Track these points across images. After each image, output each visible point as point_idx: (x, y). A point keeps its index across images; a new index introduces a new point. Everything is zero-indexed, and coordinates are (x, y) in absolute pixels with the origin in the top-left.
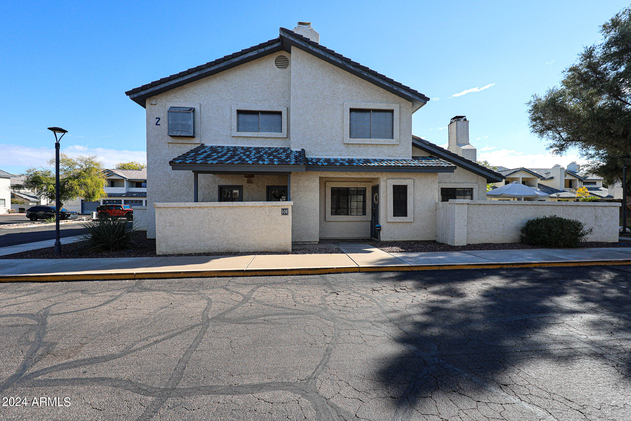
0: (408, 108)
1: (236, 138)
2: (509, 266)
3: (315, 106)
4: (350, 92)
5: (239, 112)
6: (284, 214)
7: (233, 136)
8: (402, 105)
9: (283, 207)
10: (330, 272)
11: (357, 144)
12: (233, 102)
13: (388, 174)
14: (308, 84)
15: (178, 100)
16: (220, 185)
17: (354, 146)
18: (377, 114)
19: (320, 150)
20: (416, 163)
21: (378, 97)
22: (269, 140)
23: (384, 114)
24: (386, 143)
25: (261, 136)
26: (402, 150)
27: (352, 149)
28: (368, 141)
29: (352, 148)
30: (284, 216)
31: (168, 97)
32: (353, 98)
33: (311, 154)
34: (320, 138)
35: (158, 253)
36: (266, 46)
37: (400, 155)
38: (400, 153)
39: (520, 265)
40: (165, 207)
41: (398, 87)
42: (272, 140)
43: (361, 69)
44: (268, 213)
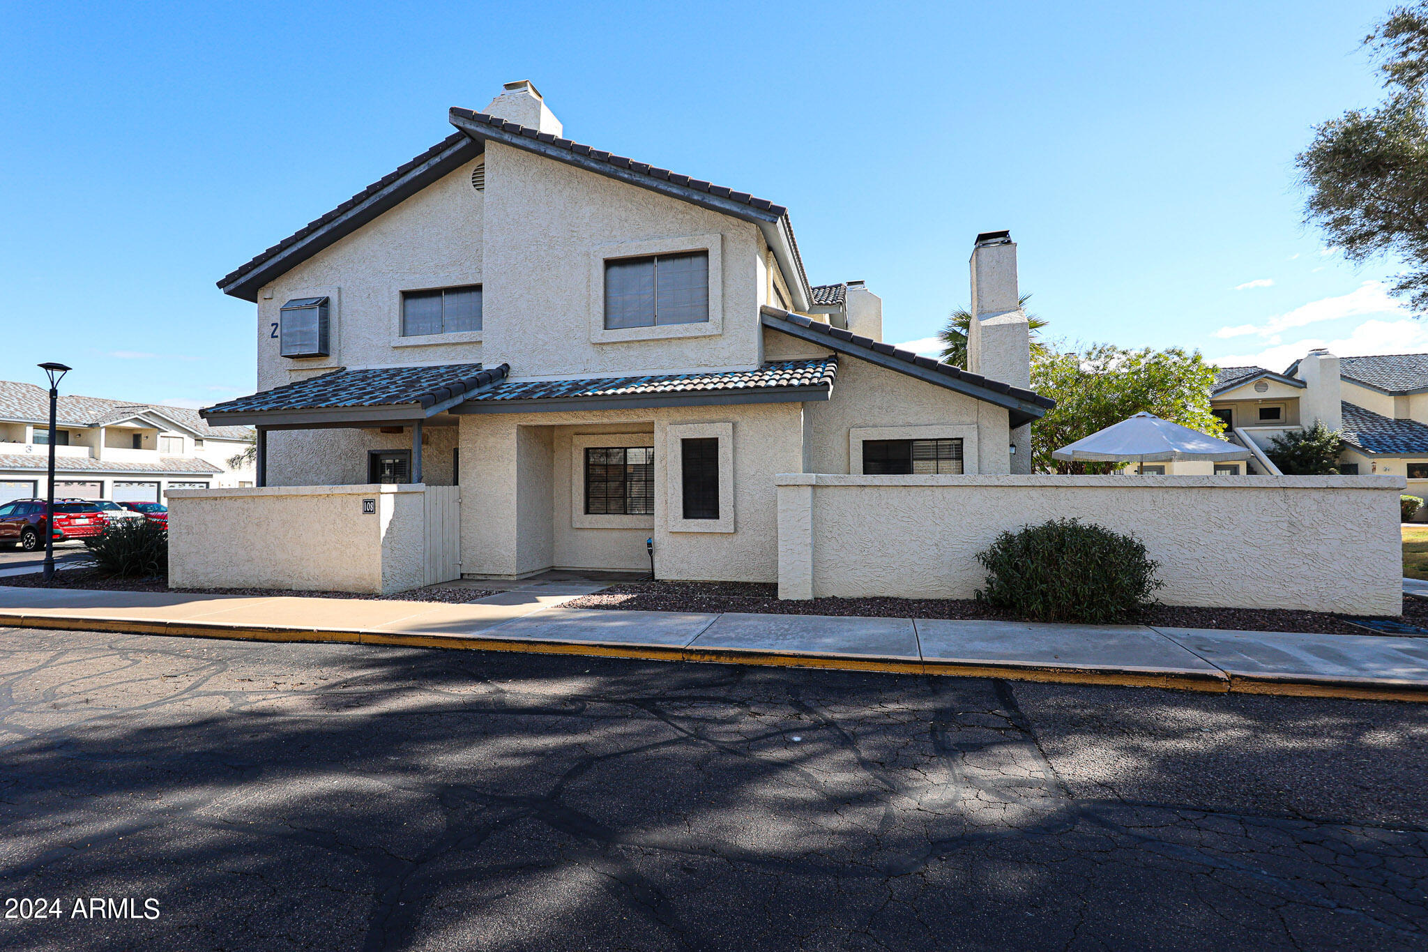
0: (746, 241)
1: (400, 351)
2: (707, 658)
3: (530, 265)
4: (606, 221)
5: (407, 295)
6: (367, 511)
7: (394, 348)
8: (729, 235)
9: (366, 497)
10: (307, 638)
11: (621, 342)
12: (395, 276)
13: (672, 411)
14: (516, 217)
15: (306, 285)
16: (372, 449)
17: (615, 346)
18: (669, 264)
19: (541, 362)
20: (772, 379)
21: (672, 222)
22: (459, 348)
23: (686, 261)
24: (688, 334)
25: (443, 342)
26: (732, 348)
27: (612, 355)
28: (645, 333)
29: (611, 353)
30: (367, 515)
31: (291, 281)
32: (614, 233)
33: (522, 373)
34: (540, 336)
35: (170, 585)
36: (443, 150)
37: (726, 361)
38: (727, 354)
39: (737, 658)
40: (181, 498)
41: (702, 193)
42: (467, 347)
43: (614, 165)
44: (340, 510)
